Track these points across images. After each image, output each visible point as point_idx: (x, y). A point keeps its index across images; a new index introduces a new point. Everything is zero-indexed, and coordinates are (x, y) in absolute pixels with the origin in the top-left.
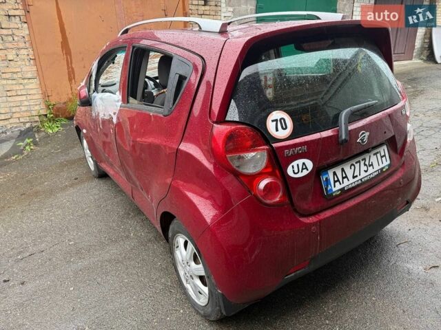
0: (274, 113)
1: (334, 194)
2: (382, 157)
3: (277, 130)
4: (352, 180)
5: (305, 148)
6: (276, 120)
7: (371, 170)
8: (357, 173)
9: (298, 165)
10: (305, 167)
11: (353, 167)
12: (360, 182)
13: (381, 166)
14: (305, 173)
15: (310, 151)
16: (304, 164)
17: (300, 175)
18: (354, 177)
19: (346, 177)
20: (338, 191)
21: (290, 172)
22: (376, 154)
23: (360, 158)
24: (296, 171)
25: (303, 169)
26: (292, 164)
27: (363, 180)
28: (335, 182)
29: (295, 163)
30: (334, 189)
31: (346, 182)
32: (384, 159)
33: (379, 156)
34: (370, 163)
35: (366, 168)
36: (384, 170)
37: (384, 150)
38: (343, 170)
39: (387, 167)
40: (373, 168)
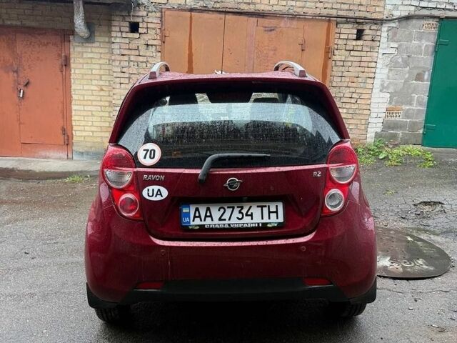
0: (149, 144)
1: (190, 227)
2: (270, 212)
3: (145, 158)
4: (216, 221)
5: (163, 177)
6: (148, 150)
7: (247, 220)
8: (226, 216)
11: (222, 210)
12: (227, 226)
13: (266, 220)
16: (159, 190)
17: (153, 199)
18: (220, 219)
19: (211, 216)
20: (196, 226)
21: (145, 193)
22: (262, 207)
23: (236, 205)
24: (151, 194)
25: (157, 194)
26: (149, 187)
27: (232, 226)
28: (195, 217)
30: (192, 223)
31: (208, 221)
32: (273, 216)
33: (266, 210)
34: (249, 213)
35: (240, 216)
36: (269, 225)
37: (277, 206)
38: (208, 209)
39: (276, 225)
40: (252, 219)
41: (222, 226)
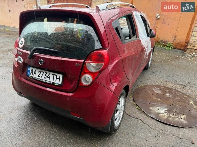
1: (29, 77)
2: (57, 78)
4: (37, 77)
7: (47, 79)
8: (40, 76)
9: (19, 58)
10: (21, 60)
12: (40, 80)
13: (54, 81)
17: (20, 62)
19: (36, 74)
22: (54, 75)
23: (44, 71)
24: (19, 60)
27: (42, 80)
28: (31, 73)
30: (30, 75)
31: (34, 76)
32: (58, 80)
33: (55, 77)
34: (49, 77)
35: (45, 77)
36: (55, 84)
37: (60, 76)
38: (35, 71)
39: (58, 85)
40: (49, 79)
41: (38, 79)
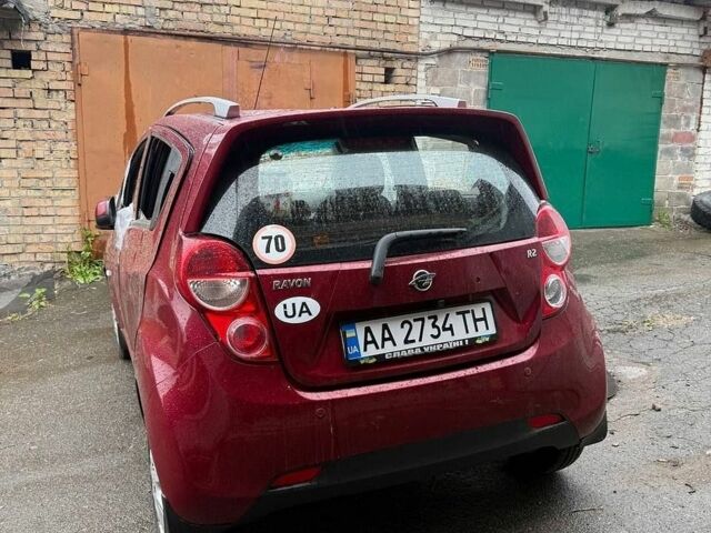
0: (268, 227)
1: (362, 362)
2: (476, 320)
3: (268, 251)
4: (401, 346)
5: (308, 281)
6: (270, 238)
7: (445, 336)
8: (415, 335)
9: (294, 305)
10: (305, 309)
11: (407, 326)
12: (418, 351)
13: (472, 334)
14: (305, 318)
15: (316, 287)
16: (304, 304)
17: (296, 320)
18: (406, 342)
19: (391, 338)
20: (371, 357)
21: (279, 312)
22: (463, 313)
23: (425, 315)
24: (290, 313)
25: (301, 312)
26: (284, 302)
27: (426, 350)
28: (366, 343)
29: (289, 302)
30: (363, 354)
31: (389, 348)
32: (481, 325)
33: (469, 317)
34: (447, 326)
35: (435, 332)
36: (478, 341)
37: (483, 309)
38: (385, 327)
39: (487, 339)
40: (453, 334)
41: (411, 353)
